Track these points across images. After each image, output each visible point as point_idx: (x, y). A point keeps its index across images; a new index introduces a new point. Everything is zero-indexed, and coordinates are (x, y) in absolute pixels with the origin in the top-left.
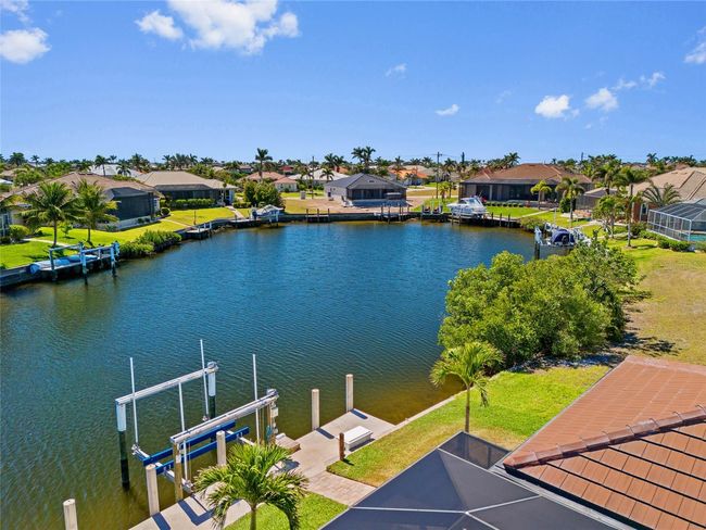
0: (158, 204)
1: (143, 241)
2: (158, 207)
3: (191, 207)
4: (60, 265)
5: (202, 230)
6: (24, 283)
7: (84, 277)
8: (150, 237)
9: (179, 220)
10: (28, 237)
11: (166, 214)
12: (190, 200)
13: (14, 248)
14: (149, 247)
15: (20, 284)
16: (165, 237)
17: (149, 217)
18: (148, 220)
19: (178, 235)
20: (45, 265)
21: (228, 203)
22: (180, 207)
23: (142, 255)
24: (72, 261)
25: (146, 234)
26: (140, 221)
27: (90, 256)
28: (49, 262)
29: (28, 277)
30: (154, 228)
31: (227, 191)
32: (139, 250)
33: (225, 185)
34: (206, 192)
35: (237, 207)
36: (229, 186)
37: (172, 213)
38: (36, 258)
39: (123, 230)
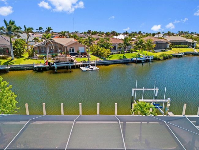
0: (169, 45)
1: (160, 56)
2: (168, 47)
3: (179, 47)
4: (138, 59)
5: (180, 55)
6: (130, 62)
7: (142, 63)
8: (163, 55)
9: (174, 51)
10: (134, 52)
11: (171, 49)
12: (180, 45)
13: (130, 54)
14: (162, 58)
15: (129, 62)
16: (167, 56)
17: (165, 49)
18: (164, 50)
19: (172, 55)
20: (135, 59)
21: (193, 47)
22: (176, 47)
23: (159, 60)
24: (141, 59)
25: (162, 54)
26: (162, 50)
27: (146, 58)
28: (136, 58)
29: (131, 61)
30: (165, 53)
31: (194, 43)
32: (159, 58)
33: (193, 41)
34: (186, 43)
35: (195, 48)
36: (195, 41)
37: (172, 49)
38: (133, 57)
39: (156, 52)
